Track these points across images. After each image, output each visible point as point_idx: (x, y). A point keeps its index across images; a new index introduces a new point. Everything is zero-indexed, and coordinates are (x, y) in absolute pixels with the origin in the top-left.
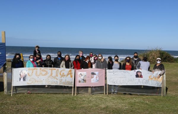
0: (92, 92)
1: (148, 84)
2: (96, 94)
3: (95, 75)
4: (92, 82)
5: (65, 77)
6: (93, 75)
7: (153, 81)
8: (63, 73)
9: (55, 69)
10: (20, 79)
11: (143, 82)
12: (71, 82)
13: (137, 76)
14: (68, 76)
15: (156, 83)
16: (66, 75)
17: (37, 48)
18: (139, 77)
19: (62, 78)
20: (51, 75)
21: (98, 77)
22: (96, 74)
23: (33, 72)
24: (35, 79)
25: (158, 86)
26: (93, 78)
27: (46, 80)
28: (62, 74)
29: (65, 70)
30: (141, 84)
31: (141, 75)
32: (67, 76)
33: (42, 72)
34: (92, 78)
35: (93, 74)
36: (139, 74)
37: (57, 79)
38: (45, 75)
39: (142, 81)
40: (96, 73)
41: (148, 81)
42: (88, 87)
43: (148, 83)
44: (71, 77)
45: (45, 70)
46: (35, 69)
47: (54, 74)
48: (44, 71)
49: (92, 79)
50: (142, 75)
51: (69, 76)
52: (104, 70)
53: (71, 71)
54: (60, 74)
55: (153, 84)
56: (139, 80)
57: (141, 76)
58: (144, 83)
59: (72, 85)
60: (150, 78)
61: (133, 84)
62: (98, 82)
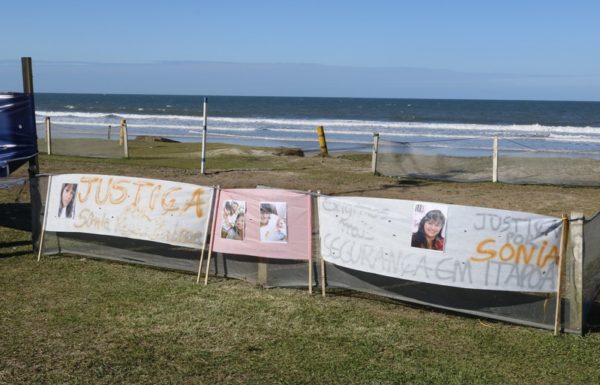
1: (462, 280)
3: (272, 216)
4: (264, 240)
5: (176, 213)
6: (266, 216)
7: (494, 268)
8: (173, 201)
9: (151, 185)
10: (60, 211)
11: (437, 270)
12: (194, 232)
14: (188, 211)
15: (511, 276)
16: (181, 207)
19: (168, 217)
20: (135, 204)
21: (284, 225)
22: (276, 214)
23: (89, 191)
24: (92, 214)
25: (525, 289)
26: (266, 224)
27: (118, 220)
28: (168, 200)
29: (180, 189)
30: (428, 276)
31: (439, 235)
32: (186, 209)
33: (112, 191)
34: (262, 224)
35: (268, 209)
36: (431, 230)
37: (149, 220)
38: (119, 201)
39: (433, 266)
40: (279, 206)
41: (467, 265)
43: (462, 274)
44: (200, 214)
45: (122, 185)
46: (96, 180)
47: (144, 203)
48: (119, 188)
49: (263, 230)
50: (443, 235)
51: (193, 210)
52: (309, 197)
53: (198, 192)
54: (163, 202)
55: (491, 280)
56: (423, 259)
57: (437, 244)
58: (441, 274)
59: (201, 244)
60: (479, 251)
61: (396, 271)
62: (284, 242)
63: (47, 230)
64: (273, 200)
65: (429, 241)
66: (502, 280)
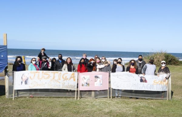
0: (96, 96)
1: (152, 89)
2: (99, 98)
4: (96, 85)
5: (67, 80)
7: (158, 86)
8: (66, 77)
9: (58, 73)
11: (147, 87)
12: (74, 85)
13: (142, 81)
15: (161, 88)
16: (69, 79)
17: (43, 51)
18: (143, 82)
19: (65, 81)
20: (53, 79)
21: (102, 81)
23: (35, 76)
24: (37, 82)
25: (163, 90)
27: (48, 83)
30: (145, 89)
33: (44, 75)
37: (60, 83)
38: (48, 78)
41: (153, 85)
42: (91, 91)
43: (152, 87)
44: (74, 80)
46: (37, 72)
47: (57, 78)
48: (46, 74)
51: (72, 79)
52: (108, 73)
53: (73, 74)
54: (63, 77)
55: (158, 89)
56: (143, 84)
57: (145, 81)
58: (148, 88)
60: (154, 82)
61: (137, 88)
62: (102, 86)
63: (15, 89)
64: (98, 75)
65: (144, 81)
66: (160, 89)
